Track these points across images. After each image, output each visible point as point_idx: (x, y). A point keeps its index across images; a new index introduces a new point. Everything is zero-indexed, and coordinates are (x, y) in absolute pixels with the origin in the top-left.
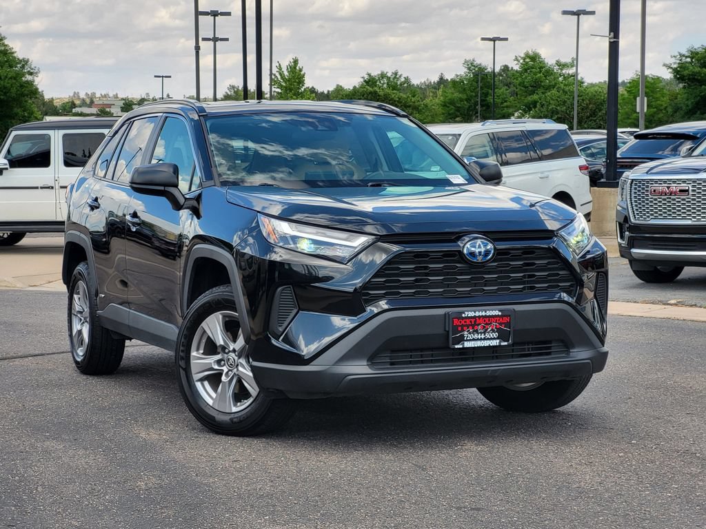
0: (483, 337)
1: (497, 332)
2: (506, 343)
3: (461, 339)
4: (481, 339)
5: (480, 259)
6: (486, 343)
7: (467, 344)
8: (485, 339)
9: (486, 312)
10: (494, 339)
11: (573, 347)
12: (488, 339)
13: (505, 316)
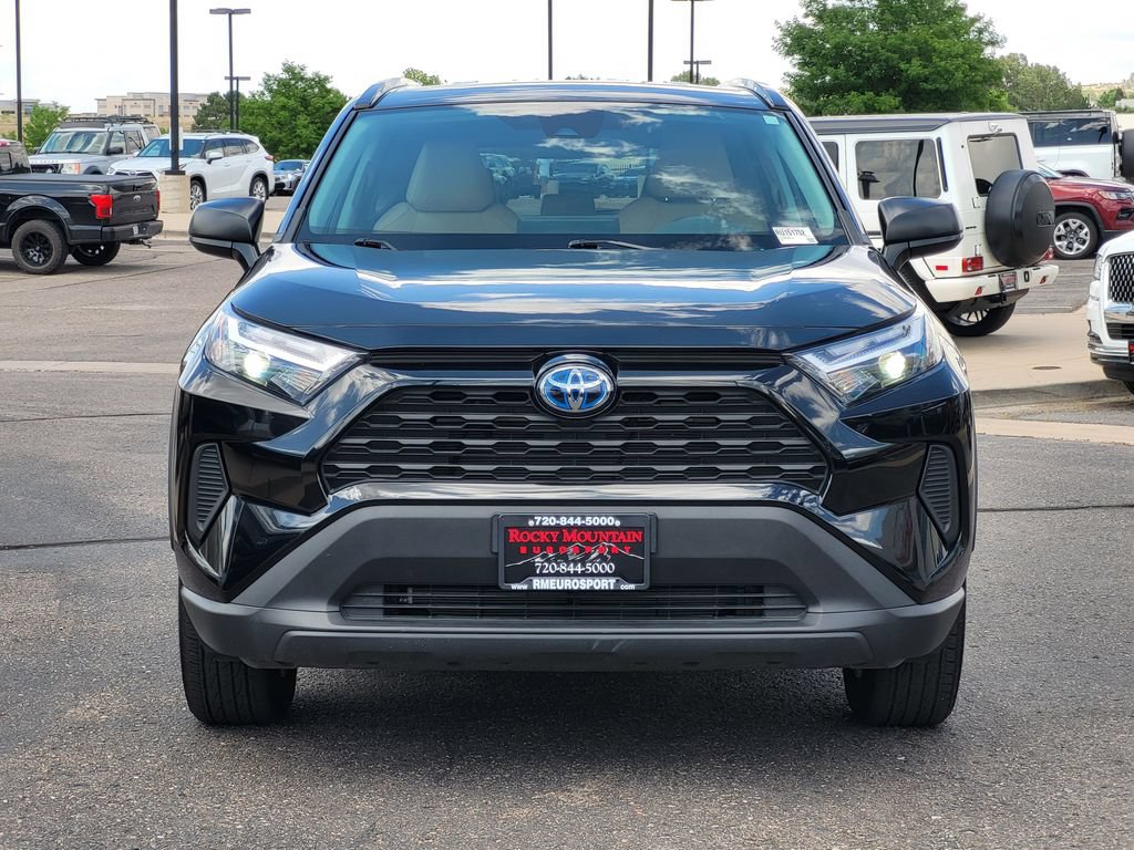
0: (579, 569)
1: (612, 560)
2: (632, 587)
3: (529, 572)
4: (576, 574)
5: (575, 406)
6: (584, 584)
7: (539, 584)
8: (583, 574)
9: (583, 518)
10: (607, 575)
11: (816, 602)
12: (592, 575)
13: (630, 529)
